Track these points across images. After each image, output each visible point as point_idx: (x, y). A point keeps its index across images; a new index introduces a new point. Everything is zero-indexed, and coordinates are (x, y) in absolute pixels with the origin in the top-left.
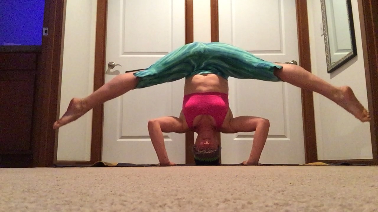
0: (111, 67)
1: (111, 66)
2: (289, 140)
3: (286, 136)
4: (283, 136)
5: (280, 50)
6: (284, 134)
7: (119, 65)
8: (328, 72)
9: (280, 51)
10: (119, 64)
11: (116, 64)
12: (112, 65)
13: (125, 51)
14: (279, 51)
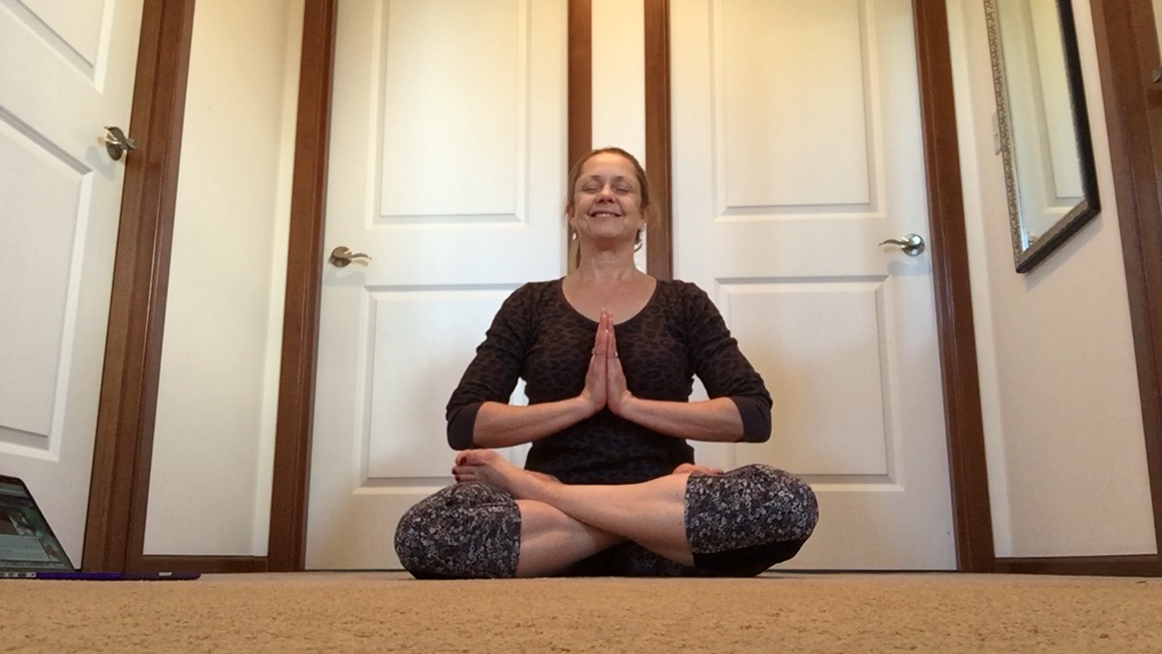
0: (340, 263)
1: (341, 259)
2: (902, 490)
3: (889, 475)
4: (884, 478)
5: (867, 201)
6: (885, 473)
7: (365, 256)
8: (1019, 271)
9: (869, 204)
10: (364, 253)
11: (353, 254)
12: (340, 256)
13: (383, 214)
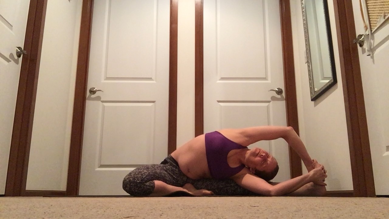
1: (93, 92)
5: (265, 77)
7: (101, 91)
8: (312, 100)
11: (97, 90)
13: (107, 77)
14: (265, 79)
